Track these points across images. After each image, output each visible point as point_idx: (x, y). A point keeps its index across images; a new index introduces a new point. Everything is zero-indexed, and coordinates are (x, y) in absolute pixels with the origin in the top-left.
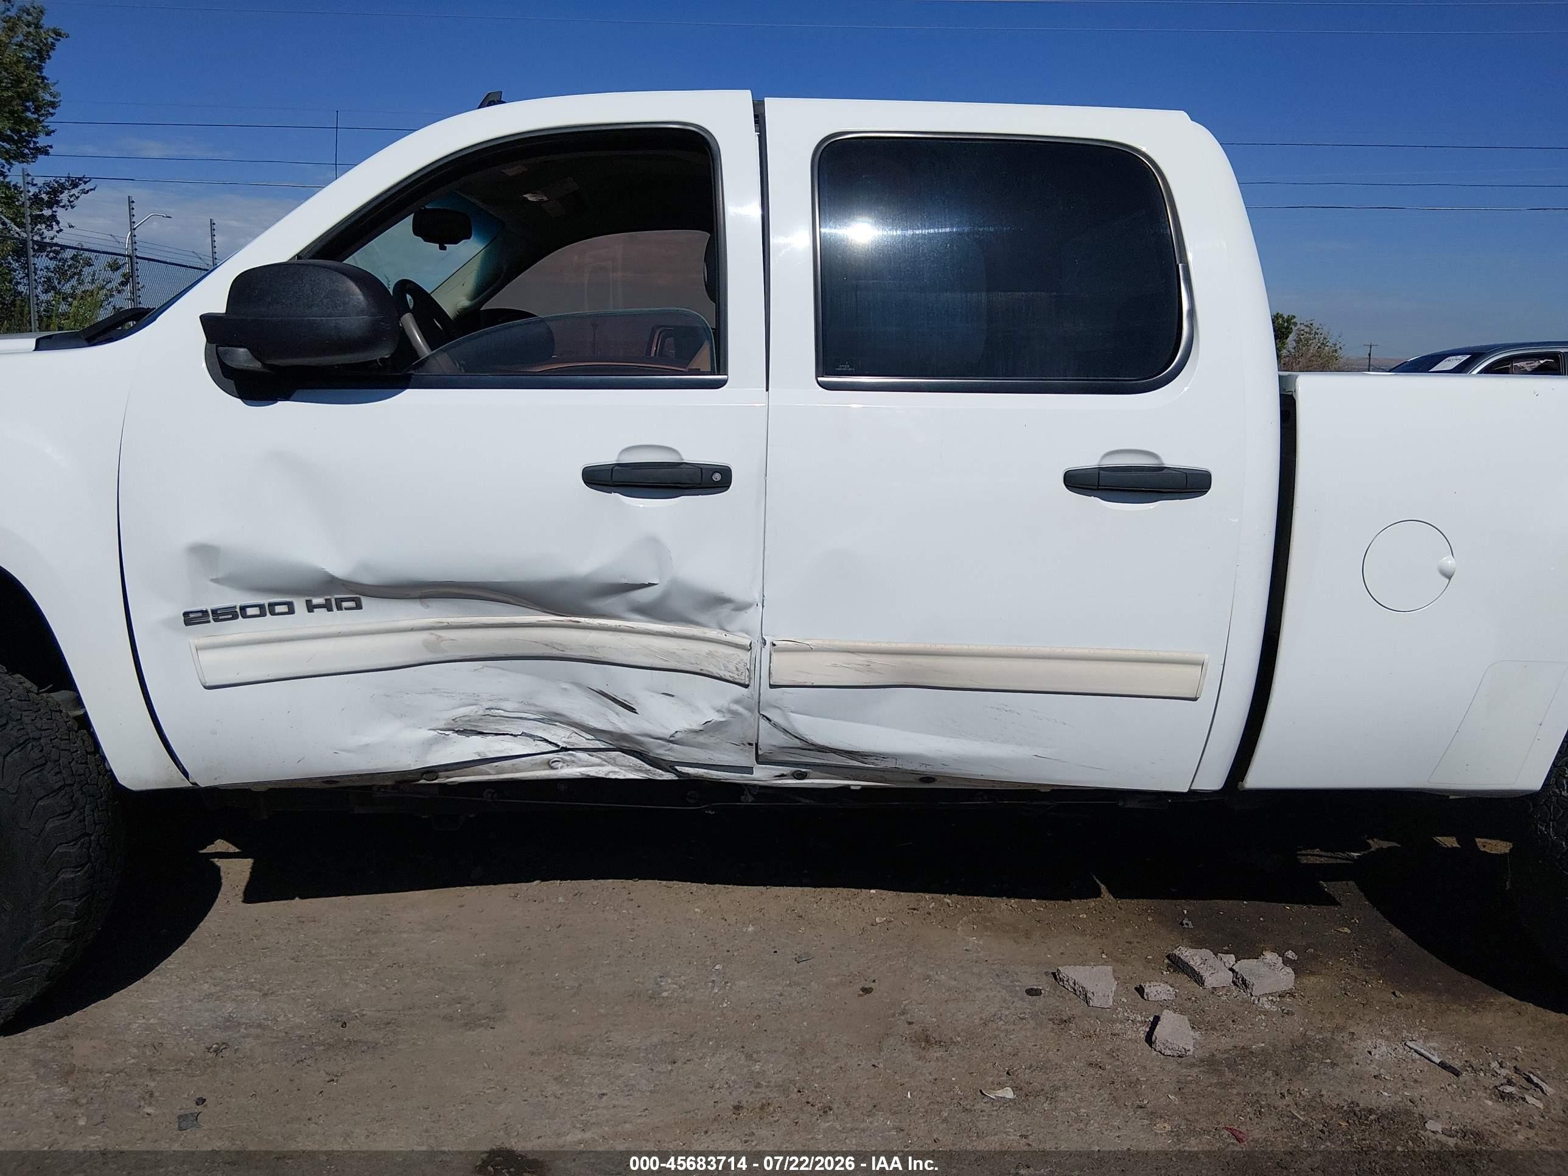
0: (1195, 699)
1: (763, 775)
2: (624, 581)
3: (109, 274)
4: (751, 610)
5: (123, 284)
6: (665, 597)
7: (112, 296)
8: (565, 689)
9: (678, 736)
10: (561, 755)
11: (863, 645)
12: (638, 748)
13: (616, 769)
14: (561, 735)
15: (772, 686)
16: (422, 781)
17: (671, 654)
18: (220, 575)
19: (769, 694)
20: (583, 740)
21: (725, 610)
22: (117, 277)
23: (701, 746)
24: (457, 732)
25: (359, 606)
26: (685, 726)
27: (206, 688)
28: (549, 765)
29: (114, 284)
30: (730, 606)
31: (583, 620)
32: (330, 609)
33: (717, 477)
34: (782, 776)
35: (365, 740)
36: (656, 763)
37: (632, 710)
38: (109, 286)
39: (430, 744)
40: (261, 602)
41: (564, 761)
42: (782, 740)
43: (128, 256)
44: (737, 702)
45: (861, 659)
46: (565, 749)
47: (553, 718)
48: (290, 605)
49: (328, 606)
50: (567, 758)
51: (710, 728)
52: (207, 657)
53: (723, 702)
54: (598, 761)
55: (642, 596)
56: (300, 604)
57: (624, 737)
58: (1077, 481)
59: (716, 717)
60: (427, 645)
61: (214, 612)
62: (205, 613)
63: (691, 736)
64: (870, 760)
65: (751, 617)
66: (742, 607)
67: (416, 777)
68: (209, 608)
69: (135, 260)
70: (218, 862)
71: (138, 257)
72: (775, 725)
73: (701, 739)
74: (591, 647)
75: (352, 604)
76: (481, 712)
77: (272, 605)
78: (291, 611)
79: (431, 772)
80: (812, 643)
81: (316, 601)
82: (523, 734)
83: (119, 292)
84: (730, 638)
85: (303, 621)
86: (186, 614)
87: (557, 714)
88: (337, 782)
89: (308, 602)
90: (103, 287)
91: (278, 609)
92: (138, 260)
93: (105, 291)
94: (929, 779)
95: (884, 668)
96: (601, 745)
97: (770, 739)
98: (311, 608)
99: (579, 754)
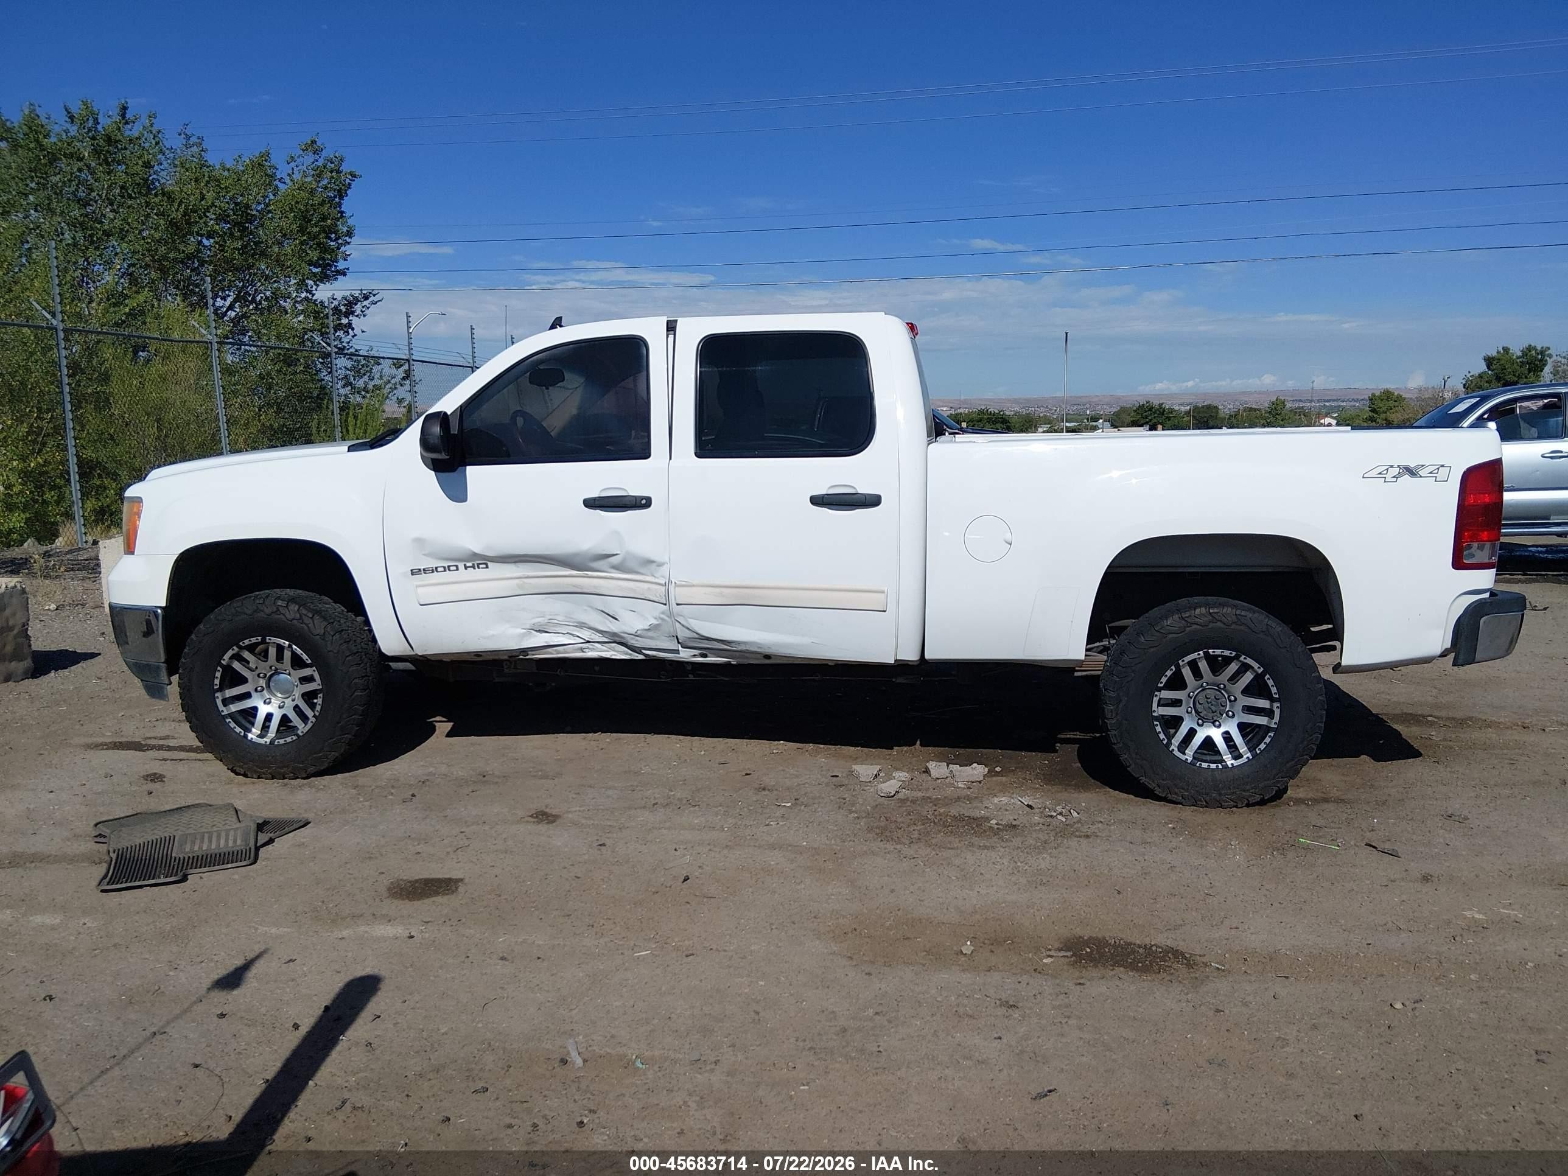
0: (885, 611)
1: (685, 655)
2: (605, 553)
3: (394, 371)
4: (665, 566)
5: (404, 379)
6: (624, 560)
7: (396, 388)
8: (585, 610)
9: (639, 632)
10: (587, 644)
11: (717, 583)
12: (623, 641)
13: (615, 653)
14: (586, 634)
15: (678, 604)
16: (521, 657)
17: (631, 589)
18: (426, 552)
19: (676, 609)
20: (597, 637)
21: (654, 566)
22: (400, 373)
23: (651, 638)
24: (536, 631)
25: (487, 567)
26: (641, 627)
27: (421, 605)
28: (582, 650)
29: (397, 379)
30: (655, 564)
31: (590, 573)
32: (474, 568)
33: (644, 502)
34: (695, 656)
35: (491, 632)
36: (633, 649)
37: (616, 619)
38: (393, 381)
39: (523, 636)
40: (445, 565)
41: (588, 648)
42: (689, 634)
43: (407, 360)
44: (663, 613)
45: (718, 590)
46: (588, 642)
47: (582, 625)
48: (457, 566)
49: (473, 567)
50: (591, 647)
51: (653, 628)
52: (420, 590)
53: (657, 614)
54: (606, 649)
55: (613, 560)
56: (461, 566)
57: (614, 634)
58: (817, 501)
59: (655, 622)
60: (519, 586)
61: (424, 570)
62: (420, 570)
63: (645, 632)
64: (733, 645)
65: (665, 570)
66: (660, 565)
67: (517, 654)
68: (422, 568)
69: (412, 362)
70: (436, 724)
71: (414, 360)
72: (683, 626)
73: (650, 634)
74: (595, 587)
75: (484, 566)
76: (546, 621)
77: (449, 567)
78: (457, 569)
79: (524, 651)
80: (694, 583)
81: (468, 564)
82: (568, 633)
83: (401, 385)
84: (656, 580)
85: (463, 574)
86: (412, 570)
87: (584, 623)
88: (481, 656)
89: (465, 565)
90: (389, 382)
91: (452, 568)
92: (414, 363)
93: (390, 385)
94: (767, 657)
95: (729, 596)
96: (606, 640)
97: (683, 634)
98: (466, 567)
99: (597, 645)
